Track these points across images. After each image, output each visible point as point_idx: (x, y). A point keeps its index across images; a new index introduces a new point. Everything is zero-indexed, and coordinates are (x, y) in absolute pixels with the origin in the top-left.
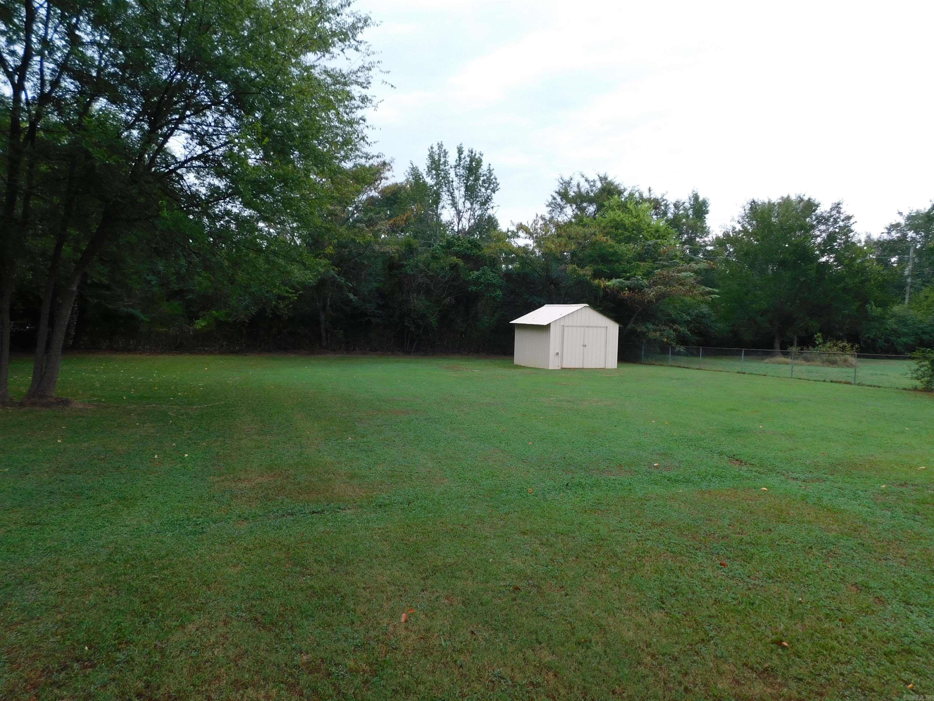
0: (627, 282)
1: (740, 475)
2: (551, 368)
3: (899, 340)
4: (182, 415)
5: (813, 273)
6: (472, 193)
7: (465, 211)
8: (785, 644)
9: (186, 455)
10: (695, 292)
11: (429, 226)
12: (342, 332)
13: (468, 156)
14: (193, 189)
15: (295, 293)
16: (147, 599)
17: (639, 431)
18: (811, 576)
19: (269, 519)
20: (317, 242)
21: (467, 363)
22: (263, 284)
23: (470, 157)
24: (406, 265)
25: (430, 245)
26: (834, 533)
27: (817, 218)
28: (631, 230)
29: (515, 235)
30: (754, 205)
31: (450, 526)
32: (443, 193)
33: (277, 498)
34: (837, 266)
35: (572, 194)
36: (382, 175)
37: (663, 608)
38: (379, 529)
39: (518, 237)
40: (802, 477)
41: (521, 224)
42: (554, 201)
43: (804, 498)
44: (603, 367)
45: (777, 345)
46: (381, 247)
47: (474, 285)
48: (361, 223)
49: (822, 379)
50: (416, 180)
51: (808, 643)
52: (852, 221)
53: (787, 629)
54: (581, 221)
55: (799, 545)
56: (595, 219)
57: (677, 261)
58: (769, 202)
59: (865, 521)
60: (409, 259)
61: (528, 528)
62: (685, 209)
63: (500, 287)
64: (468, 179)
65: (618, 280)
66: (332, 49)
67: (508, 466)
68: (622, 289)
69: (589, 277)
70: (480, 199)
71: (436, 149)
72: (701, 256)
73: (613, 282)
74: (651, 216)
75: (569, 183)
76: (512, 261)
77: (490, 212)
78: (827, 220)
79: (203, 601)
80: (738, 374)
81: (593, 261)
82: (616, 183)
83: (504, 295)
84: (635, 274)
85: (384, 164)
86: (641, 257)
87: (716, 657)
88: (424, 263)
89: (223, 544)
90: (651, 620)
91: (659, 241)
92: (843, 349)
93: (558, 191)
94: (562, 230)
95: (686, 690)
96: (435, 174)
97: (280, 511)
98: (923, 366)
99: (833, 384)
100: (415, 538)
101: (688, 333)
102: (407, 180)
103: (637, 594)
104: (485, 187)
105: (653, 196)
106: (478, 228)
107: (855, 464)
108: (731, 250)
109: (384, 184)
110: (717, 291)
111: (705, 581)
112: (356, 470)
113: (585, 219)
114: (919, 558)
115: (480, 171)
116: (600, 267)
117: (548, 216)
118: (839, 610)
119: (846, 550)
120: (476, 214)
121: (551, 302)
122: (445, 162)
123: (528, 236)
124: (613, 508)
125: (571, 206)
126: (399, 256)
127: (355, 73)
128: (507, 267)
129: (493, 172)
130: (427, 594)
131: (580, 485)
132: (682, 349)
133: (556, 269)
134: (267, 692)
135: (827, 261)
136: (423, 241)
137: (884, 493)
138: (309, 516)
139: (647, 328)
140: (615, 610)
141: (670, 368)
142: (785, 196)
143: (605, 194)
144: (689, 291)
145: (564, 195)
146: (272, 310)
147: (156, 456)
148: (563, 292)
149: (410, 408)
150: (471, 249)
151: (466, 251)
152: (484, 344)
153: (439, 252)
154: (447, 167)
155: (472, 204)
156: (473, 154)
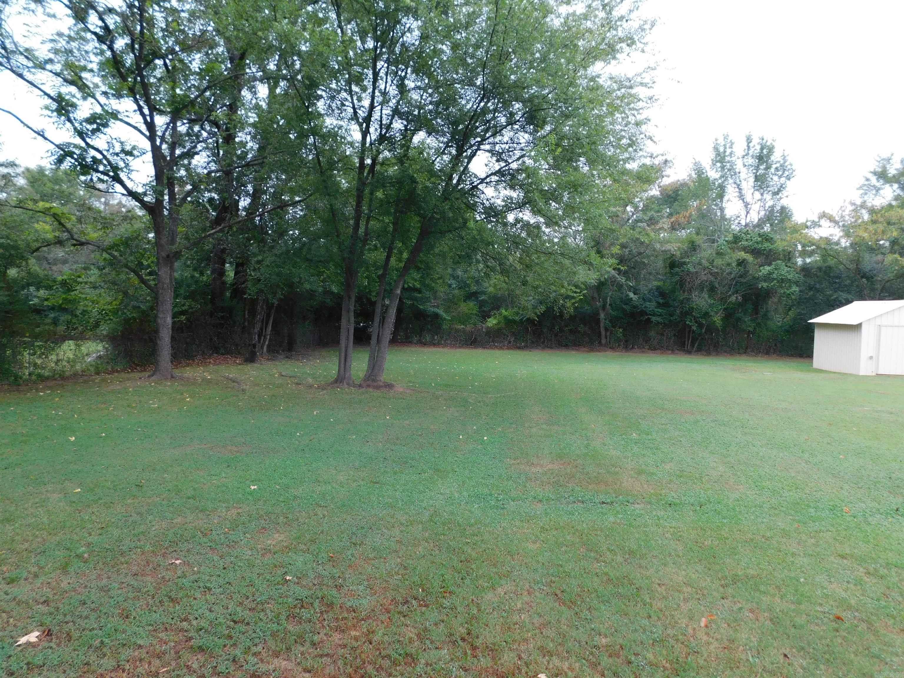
2: (862, 373)
4: (479, 402)
6: (763, 183)
7: (754, 202)
9: (485, 438)
11: (712, 221)
12: (621, 330)
13: (759, 144)
14: (492, 201)
15: (580, 293)
16: (463, 558)
19: (562, 504)
20: (598, 243)
21: (755, 364)
22: (552, 284)
23: (761, 144)
24: (689, 262)
25: (713, 241)
29: (816, 224)
31: (750, 536)
32: (729, 186)
33: (567, 485)
35: (892, 172)
36: (664, 173)
38: (671, 528)
39: (820, 226)
41: (824, 212)
42: (866, 183)
46: (662, 246)
47: (765, 281)
48: (642, 222)
50: (699, 175)
60: (692, 256)
61: (848, 552)
63: (797, 283)
64: (757, 168)
66: (618, 56)
67: (815, 479)
70: (772, 189)
71: (721, 141)
75: (889, 160)
76: (811, 254)
77: (784, 202)
79: (509, 569)
83: (801, 291)
85: (666, 161)
88: (708, 260)
89: (522, 521)
93: (872, 170)
94: (879, 215)
96: (721, 167)
97: (571, 498)
100: (710, 541)
102: (690, 175)
104: (778, 175)
106: (768, 220)
109: (666, 181)
112: (643, 466)
115: (772, 158)
117: (858, 201)
120: (767, 206)
121: (862, 298)
122: (731, 153)
123: (832, 224)
125: (891, 186)
126: (681, 254)
127: (639, 75)
128: (804, 261)
129: (787, 158)
130: (727, 603)
133: (870, 261)
134: (571, 665)
136: (706, 237)
138: (599, 506)
145: (882, 174)
146: (559, 308)
147: (461, 437)
148: (878, 286)
149: (695, 409)
150: (761, 243)
151: (756, 245)
152: (776, 345)
153: (725, 248)
154: (733, 159)
155: (762, 195)
156: (764, 141)
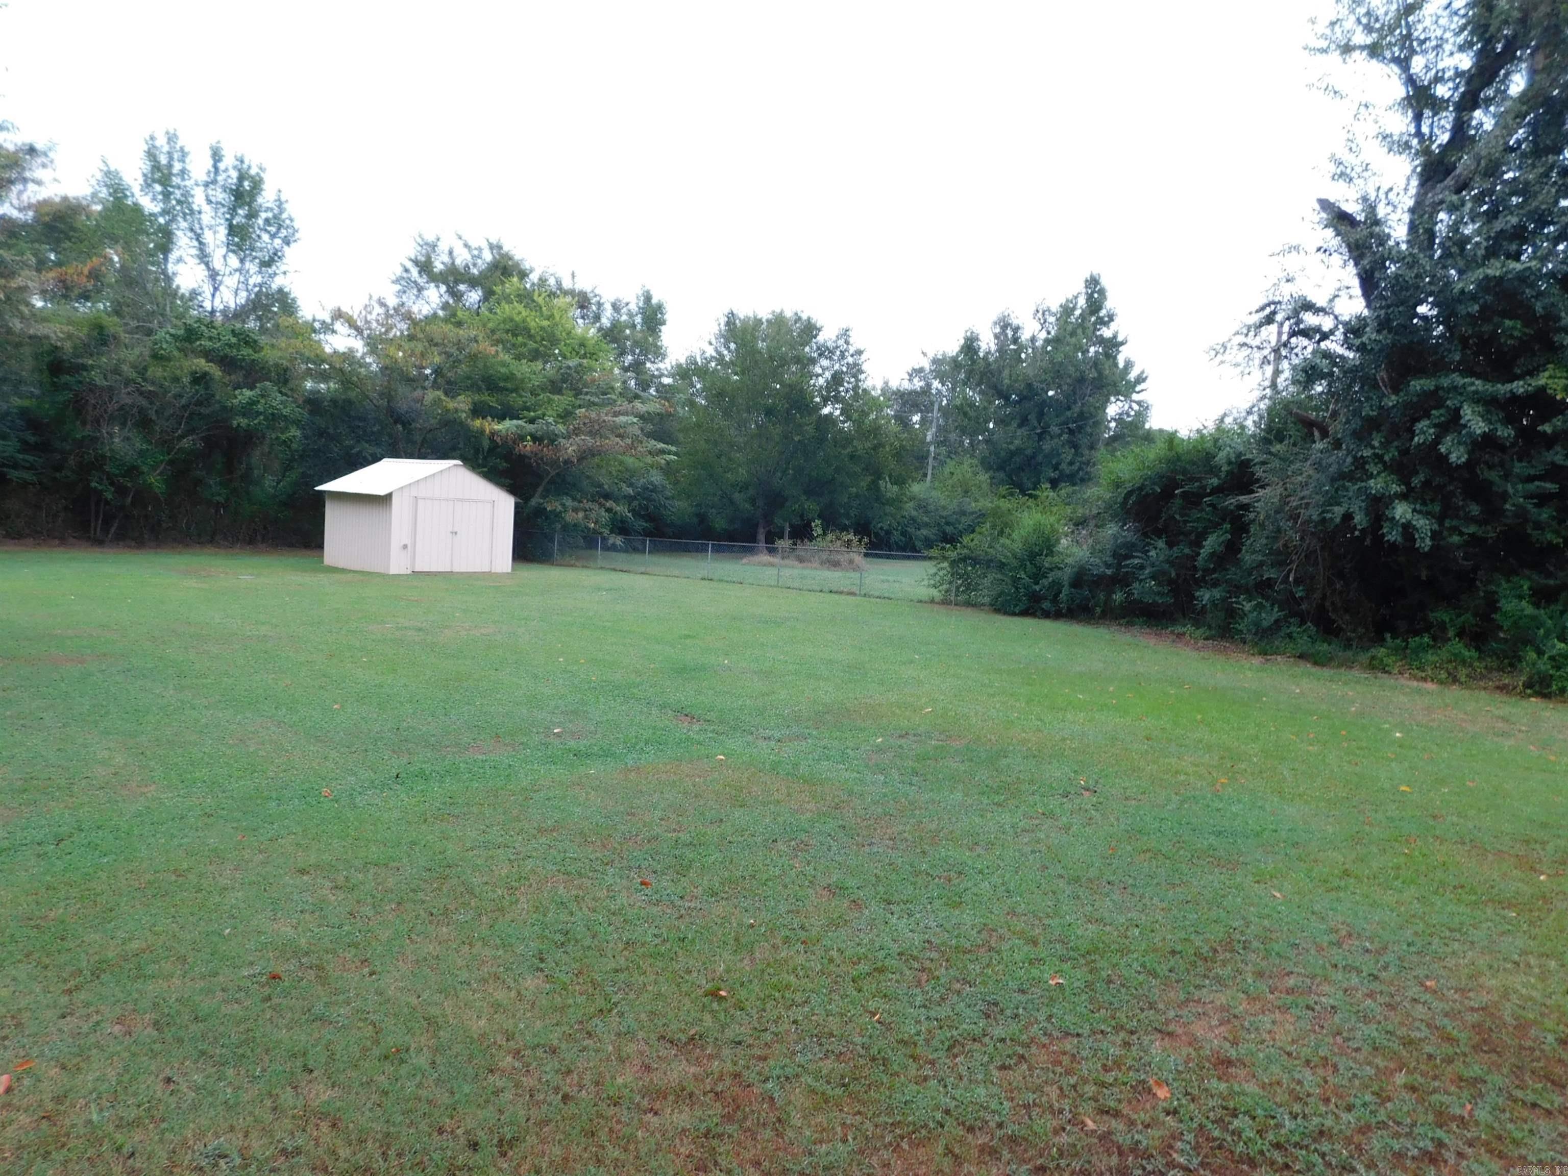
0: (531, 428)
1: (687, 739)
2: (393, 571)
3: (918, 533)
5: (810, 430)
6: (242, 240)
7: (227, 273)
8: (723, 993)
10: (639, 449)
11: (147, 293)
13: (235, 167)
17: (536, 677)
18: (770, 883)
21: (228, 563)
23: (239, 170)
24: (92, 366)
25: (149, 332)
26: (808, 815)
27: (818, 348)
28: (538, 338)
29: (328, 328)
30: (731, 319)
32: (179, 233)
34: (844, 422)
35: (438, 266)
36: (28, 174)
37: (542, 970)
39: (334, 332)
40: (777, 735)
41: (339, 309)
42: (405, 275)
43: (775, 766)
44: (486, 569)
45: (761, 537)
47: (244, 415)
49: (818, 588)
50: (117, 198)
51: (756, 987)
52: (863, 357)
53: (728, 971)
54: (454, 315)
55: (759, 840)
56: (478, 314)
57: (614, 397)
58: (755, 318)
59: (851, 793)
60: (100, 354)
61: (313, 860)
62: (630, 315)
63: (297, 423)
64: (233, 211)
65: (515, 422)
67: (286, 751)
68: (522, 438)
69: (464, 415)
70: (259, 254)
71: (161, 141)
72: (652, 391)
73: (506, 426)
74: (575, 319)
75: (434, 246)
76: (325, 377)
77: (281, 281)
78: (832, 352)
80: (703, 582)
81: (472, 386)
82: (517, 258)
83: (306, 437)
84: (544, 415)
85: (32, 150)
86: (555, 387)
87: (618, 1035)
88: (134, 367)
90: (519, 993)
91: (585, 361)
92: (849, 544)
93: (413, 258)
94: (419, 329)
95: (566, 1098)
96: (162, 193)
98: (942, 569)
99: (833, 595)
100: (61, 910)
101: (630, 515)
102: (94, 195)
103: (501, 952)
104: (269, 232)
105: (578, 287)
106: (254, 309)
107: (848, 710)
108: (698, 386)
109: (34, 194)
110: (674, 449)
111: (614, 914)
113: (459, 313)
114: (910, 837)
115: (260, 200)
116: (485, 397)
117: (392, 302)
118: (802, 928)
119: (821, 838)
120: (251, 281)
121: (396, 453)
122: (183, 172)
123: (352, 332)
124: (475, 810)
125: (437, 287)
126: (75, 348)
128: (315, 386)
129: (285, 206)
130: (71, 1022)
131: (422, 775)
132: (618, 540)
133: (405, 397)
135: (831, 414)
136: (135, 323)
137: (879, 750)
139: (563, 505)
140: (459, 987)
141: (600, 572)
142: (778, 311)
143: (499, 273)
144: (632, 447)
145: (425, 267)
148: (418, 438)
149: (89, 651)
150: (237, 346)
151: (228, 350)
152: (265, 528)
153: (168, 348)
154: (187, 183)
155: (242, 261)
156: (245, 166)
